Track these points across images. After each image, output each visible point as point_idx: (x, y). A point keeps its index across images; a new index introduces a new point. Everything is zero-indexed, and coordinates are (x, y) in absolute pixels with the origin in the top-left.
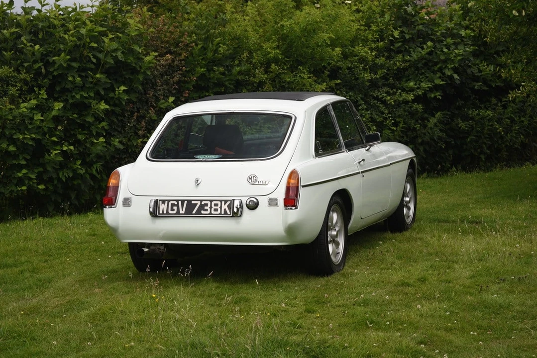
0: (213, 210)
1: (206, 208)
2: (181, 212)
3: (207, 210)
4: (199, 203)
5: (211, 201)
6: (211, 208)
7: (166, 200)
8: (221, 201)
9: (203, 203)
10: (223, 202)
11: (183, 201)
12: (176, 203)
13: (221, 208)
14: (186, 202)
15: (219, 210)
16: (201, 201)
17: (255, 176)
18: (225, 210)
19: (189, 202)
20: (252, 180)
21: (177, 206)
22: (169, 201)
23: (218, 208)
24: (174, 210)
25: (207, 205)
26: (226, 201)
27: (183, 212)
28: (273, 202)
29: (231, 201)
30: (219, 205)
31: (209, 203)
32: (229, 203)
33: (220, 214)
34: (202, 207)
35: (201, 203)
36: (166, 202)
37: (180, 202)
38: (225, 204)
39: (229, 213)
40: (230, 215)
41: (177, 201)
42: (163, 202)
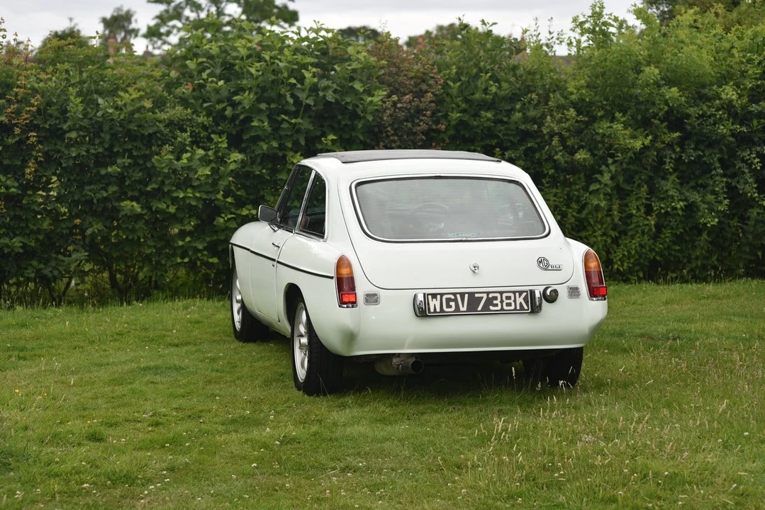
0: (504, 304)
1: (495, 302)
2: (462, 309)
3: (497, 305)
4: (485, 296)
5: (501, 293)
6: (502, 302)
7: (439, 294)
8: (514, 292)
9: (491, 296)
10: (517, 294)
11: (462, 295)
12: (453, 297)
13: (515, 301)
14: (466, 296)
15: (513, 304)
16: (488, 293)
17: (545, 259)
18: (521, 303)
19: (471, 295)
20: (543, 263)
21: (455, 300)
22: (442, 295)
23: (511, 301)
24: (451, 307)
25: (496, 298)
26: (521, 293)
27: (465, 309)
28: (574, 292)
29: (527, 292)
30: (513, 298)
31: (498, 295)
32: (524, 294)
33: (515, 309)
34: (490, 301)
35: (488, 296)
36: (439, 297)
37: (458, 296)
38: (520, 297)
39: (526, 307)
40: (528, 310)
41: (455, 294)
42: (434, 296)
